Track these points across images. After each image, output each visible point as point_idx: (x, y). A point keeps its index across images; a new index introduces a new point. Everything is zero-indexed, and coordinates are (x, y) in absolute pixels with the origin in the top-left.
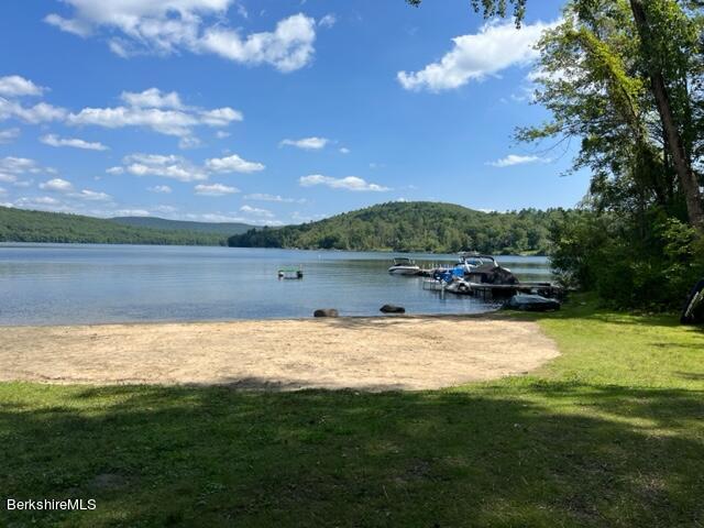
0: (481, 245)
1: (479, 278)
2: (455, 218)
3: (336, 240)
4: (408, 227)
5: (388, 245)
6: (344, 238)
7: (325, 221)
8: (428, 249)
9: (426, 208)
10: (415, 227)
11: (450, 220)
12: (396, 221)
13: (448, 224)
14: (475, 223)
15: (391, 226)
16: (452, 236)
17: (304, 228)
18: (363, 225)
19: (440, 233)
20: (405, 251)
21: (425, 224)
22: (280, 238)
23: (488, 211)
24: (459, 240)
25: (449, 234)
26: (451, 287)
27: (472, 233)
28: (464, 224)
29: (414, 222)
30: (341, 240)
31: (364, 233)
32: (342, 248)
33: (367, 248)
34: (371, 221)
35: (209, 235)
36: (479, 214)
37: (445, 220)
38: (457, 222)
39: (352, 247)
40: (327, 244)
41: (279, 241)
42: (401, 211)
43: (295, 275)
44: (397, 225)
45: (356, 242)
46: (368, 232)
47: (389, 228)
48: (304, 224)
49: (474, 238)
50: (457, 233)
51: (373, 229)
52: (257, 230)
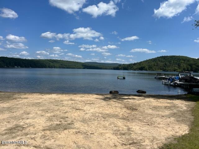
0: (194, 69)
1: (184, 81)
2: (184, 61)
3: (144, 67)
4: (168, 63)
5: (161, 69)
6: (147, 67)
7: (141, 62)
8: (175, 71)
9: (174, 58)
10: (170, 64)
11: (183, 61)
12: (164, 62)
13: (182, 62)
14: (192, 62)
15: (162, 63)
16: (183, 66)
17: (135, 64)
18: (153, 63)
19: (179, 66)
20: (166, 71)
21: (174, 63)
22: (128, 67)
23: (197, 58)
24: (186, 67)
25: (182, 66)
26: (172, 84)
27: (191, 65)
28: (188, 62)
29: (170, 62)
30: (146, 68)
31: (153, 66)
32: (146, 70)
33: (154, 70)
34: (156, 62)
35: (109, 66)
36: (193, 59)
37: (181, 61)
38: (185, 62)
39: (149, 70)
40: (141, 69)
41: (127, 68)
42: (166, 59)
43: (122, 78)
44: (164, 63)
45: (150, 68)
46: (154, 65)
47: (161, 64)
48: (135, 63)
49: (192, 67)
50: (185, 65)
51: (156, 65)
52: (121, 65)
